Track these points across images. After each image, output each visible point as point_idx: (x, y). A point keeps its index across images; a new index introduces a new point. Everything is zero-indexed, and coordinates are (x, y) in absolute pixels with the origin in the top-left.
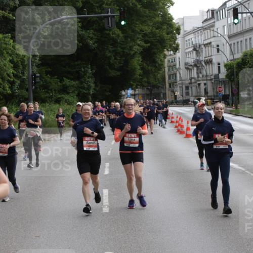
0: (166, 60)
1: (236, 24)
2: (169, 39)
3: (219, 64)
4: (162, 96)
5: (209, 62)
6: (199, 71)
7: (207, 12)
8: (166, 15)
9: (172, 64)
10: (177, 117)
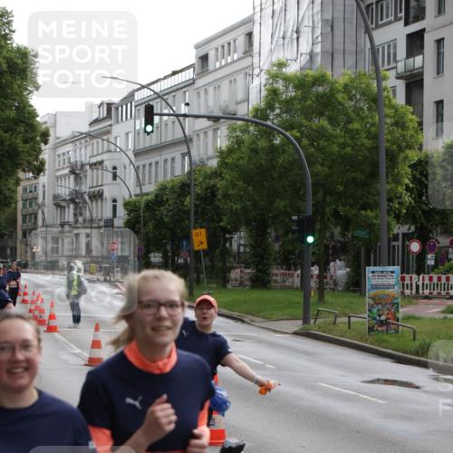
0: (20, 189)
1: (148, 133)
2: (28, 152)
3: (115, 201)
4: (9, 252)
5: (97, 196)
6: (78, 211)
7: (99, 107)
8: (24, 108)
9: (30, 196)
10: (34, 294)
